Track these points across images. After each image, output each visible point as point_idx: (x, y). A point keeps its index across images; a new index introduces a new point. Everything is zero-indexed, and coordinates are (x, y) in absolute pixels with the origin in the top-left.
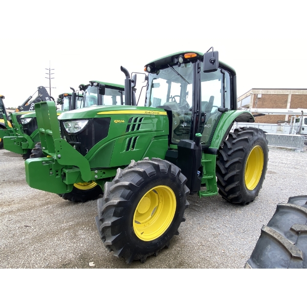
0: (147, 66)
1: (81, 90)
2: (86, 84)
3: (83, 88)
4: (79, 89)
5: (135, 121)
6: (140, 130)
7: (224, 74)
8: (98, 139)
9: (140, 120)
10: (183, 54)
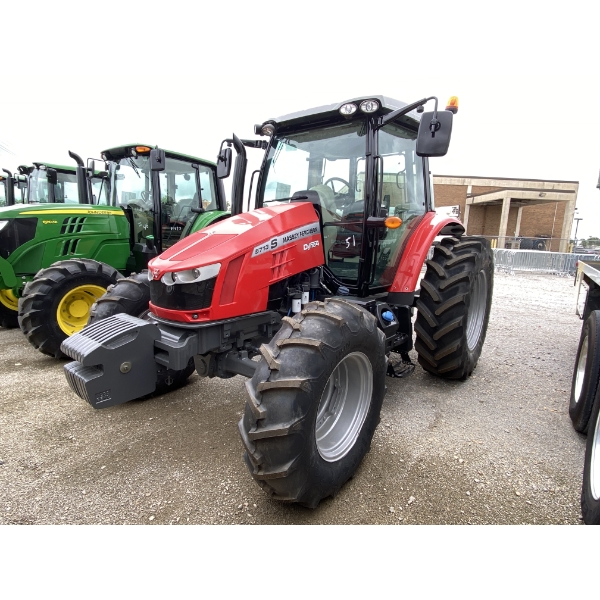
0: (103, 153)
1: (22, 173)
2: (29, 165)
3: (25, 170)
4: (18, 172)
5: (74, 221)
6: (81, 232)
7: (197, 169)
8: (23, 240)
9: (82, 221)
10: (135, 147)
